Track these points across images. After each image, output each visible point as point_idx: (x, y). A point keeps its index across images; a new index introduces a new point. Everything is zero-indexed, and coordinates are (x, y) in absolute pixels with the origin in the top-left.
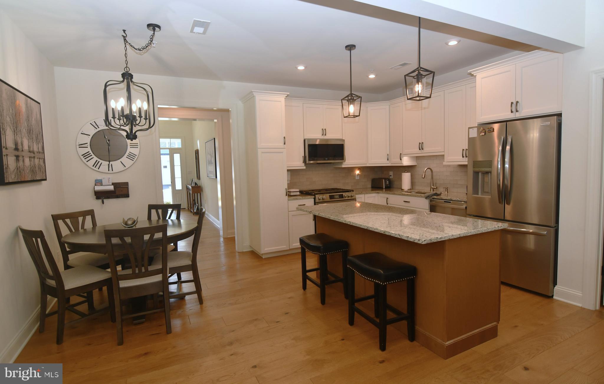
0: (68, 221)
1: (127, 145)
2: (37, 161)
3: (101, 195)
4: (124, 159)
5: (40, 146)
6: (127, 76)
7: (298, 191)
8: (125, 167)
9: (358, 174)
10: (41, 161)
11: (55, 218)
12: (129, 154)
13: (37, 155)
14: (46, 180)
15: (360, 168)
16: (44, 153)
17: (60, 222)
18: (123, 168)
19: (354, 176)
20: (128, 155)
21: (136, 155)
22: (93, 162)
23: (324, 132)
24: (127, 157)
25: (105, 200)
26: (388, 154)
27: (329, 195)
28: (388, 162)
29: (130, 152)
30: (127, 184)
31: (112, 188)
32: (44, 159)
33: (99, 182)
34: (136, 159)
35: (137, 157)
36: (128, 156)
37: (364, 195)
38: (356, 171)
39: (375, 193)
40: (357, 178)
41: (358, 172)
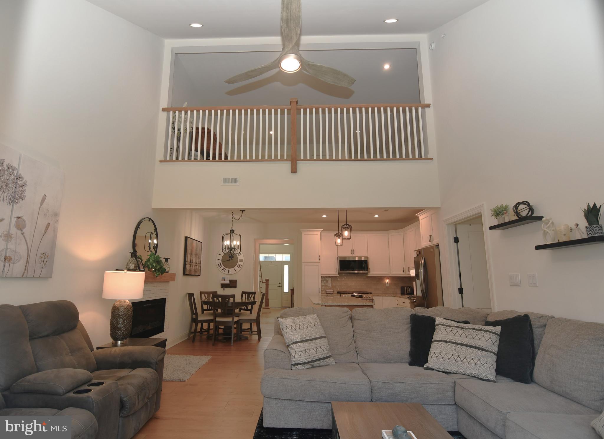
0: (206, 295)
1: (238, 260)
2: (197, 267)
3: (224, 286)
4: (236, 267)
5: (200, 261)
6: (232, 231)
9: (388, 283)
10: (199, 267)
11: (201, 293)
13: (198, 264)
14: (200, 275)
15: (388, 278)
16: (201, 263)
17: (203, 295)
18: (235, 272)
19: (385, 284)
22: (222, 268)
23: (353, 251)
25: (225, 289)
26: (404, 268)
27: (351, 295)
28: (404, 273)
29: (239, 264)
30: (236, 280)
31: (228, 282)
32: (201, 266)
33: (223, 279)
35: (242, 266)
36: (238, 266)
37: (381, 297)
38: (386, 280)
39: (391, 296)
40: (387, 285)
41: (387, 281)
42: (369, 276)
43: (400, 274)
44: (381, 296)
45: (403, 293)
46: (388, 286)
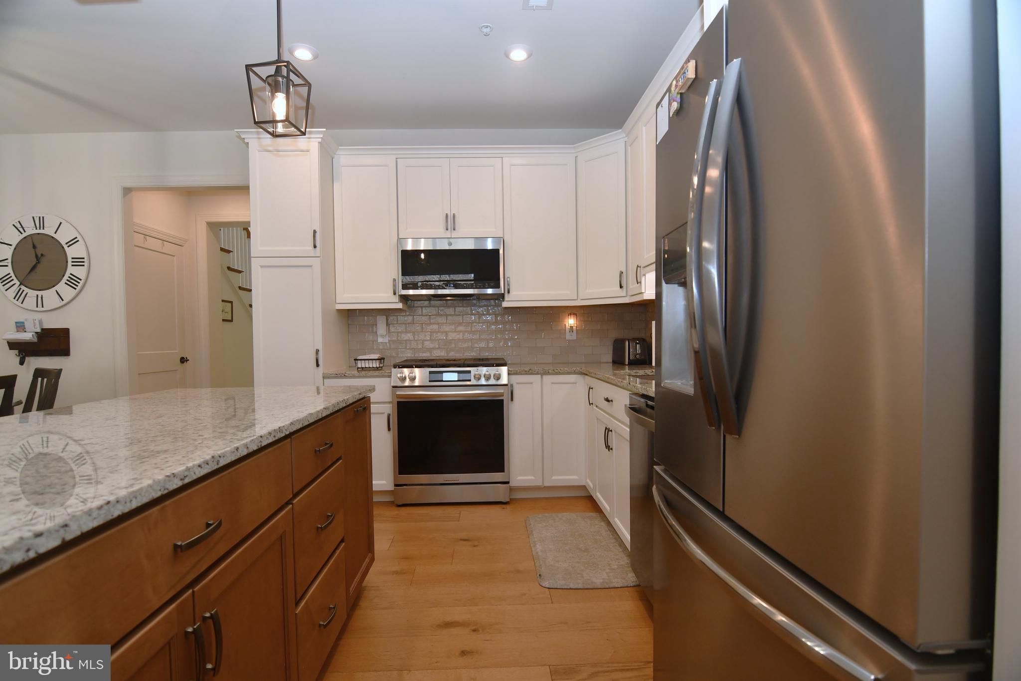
1: (67, 262)
3: (20, 349)
4: (62, 287)
7: (376, 360)
8: (63, 300)
9: (571, 327)
12: (69, 277)
18: (59, 303)
19: (563, 332)
20: (69, 279)
21: (80, 280)
22: (14, 290)
23: (451, 222)
24: (66, 283)
25: (27, 359)
26: (621, 273)
27: (430, 372)
28: (622, 293)
29: (71, 274)
30: (66, 332)
33: (20, 326)
34: (80, 285)
35: (82, 282)
36: (67, 280)
37: (540, 376)
38: (566, 320)
39: (574, 373)
40: (568, 337)
41: (571, 322)
42: (505, 304)
43: (610, 294)
44: (537, 374)
45: (618, 362)
46: (574, 337)
